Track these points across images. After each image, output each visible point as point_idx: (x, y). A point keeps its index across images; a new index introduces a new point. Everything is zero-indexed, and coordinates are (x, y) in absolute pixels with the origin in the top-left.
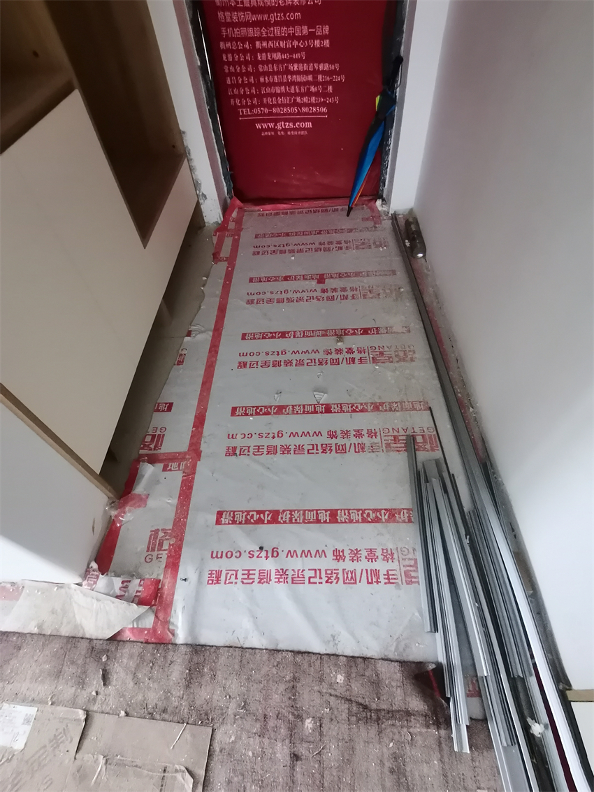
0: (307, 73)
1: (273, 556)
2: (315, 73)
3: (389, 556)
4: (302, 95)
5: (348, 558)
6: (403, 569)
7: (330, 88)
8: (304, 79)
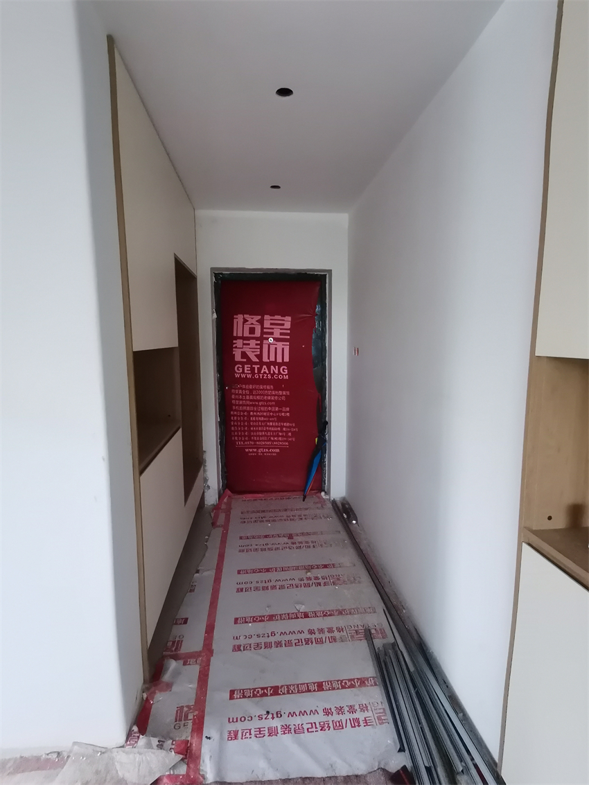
0: (277, 427)
1: (277, 717)
2: (282, 427)
3: (364, 708)
4: (274, 436)
5: (334, 712)
6: (376, 715)
7: (290, 434)
8: (276, 429)
